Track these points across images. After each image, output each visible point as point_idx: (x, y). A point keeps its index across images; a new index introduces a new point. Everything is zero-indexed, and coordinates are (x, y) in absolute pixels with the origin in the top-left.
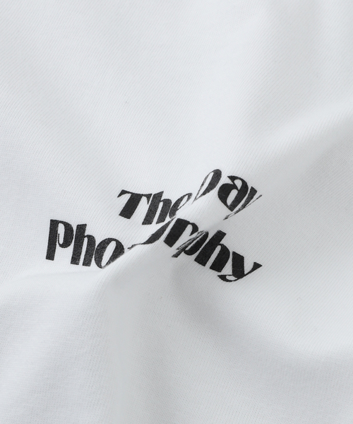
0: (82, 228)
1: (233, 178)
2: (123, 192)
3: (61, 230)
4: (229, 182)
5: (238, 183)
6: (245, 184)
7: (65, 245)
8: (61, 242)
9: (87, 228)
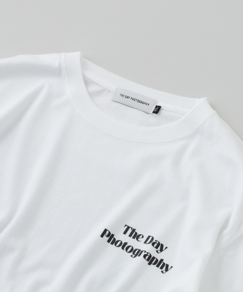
1: (156, 241)
2: (126, 225)
5: (157, 242)
7: (107, 236)
9: (114, 236)
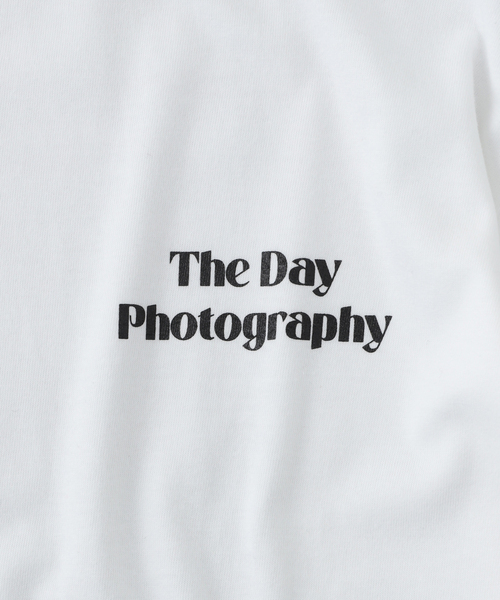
0: (152, 309)
3: (132, 312)
4: (296, 265)
5: (303, 263)
6: (308, 261)
7: (138, 324)
8: (134, 322)
9: (157, 308)
